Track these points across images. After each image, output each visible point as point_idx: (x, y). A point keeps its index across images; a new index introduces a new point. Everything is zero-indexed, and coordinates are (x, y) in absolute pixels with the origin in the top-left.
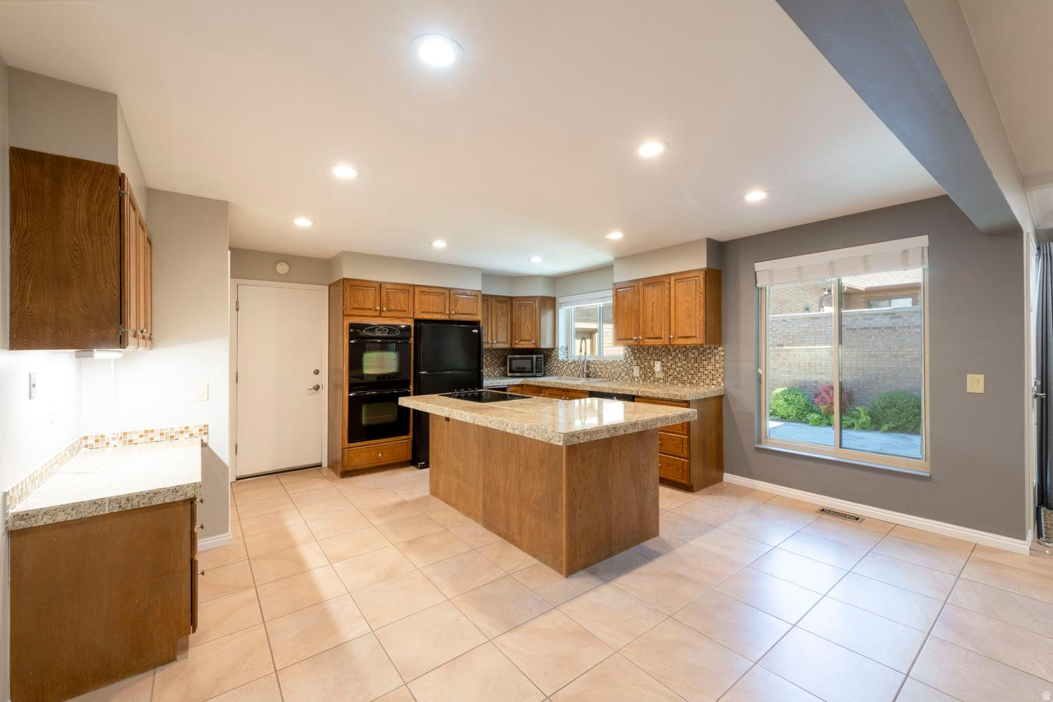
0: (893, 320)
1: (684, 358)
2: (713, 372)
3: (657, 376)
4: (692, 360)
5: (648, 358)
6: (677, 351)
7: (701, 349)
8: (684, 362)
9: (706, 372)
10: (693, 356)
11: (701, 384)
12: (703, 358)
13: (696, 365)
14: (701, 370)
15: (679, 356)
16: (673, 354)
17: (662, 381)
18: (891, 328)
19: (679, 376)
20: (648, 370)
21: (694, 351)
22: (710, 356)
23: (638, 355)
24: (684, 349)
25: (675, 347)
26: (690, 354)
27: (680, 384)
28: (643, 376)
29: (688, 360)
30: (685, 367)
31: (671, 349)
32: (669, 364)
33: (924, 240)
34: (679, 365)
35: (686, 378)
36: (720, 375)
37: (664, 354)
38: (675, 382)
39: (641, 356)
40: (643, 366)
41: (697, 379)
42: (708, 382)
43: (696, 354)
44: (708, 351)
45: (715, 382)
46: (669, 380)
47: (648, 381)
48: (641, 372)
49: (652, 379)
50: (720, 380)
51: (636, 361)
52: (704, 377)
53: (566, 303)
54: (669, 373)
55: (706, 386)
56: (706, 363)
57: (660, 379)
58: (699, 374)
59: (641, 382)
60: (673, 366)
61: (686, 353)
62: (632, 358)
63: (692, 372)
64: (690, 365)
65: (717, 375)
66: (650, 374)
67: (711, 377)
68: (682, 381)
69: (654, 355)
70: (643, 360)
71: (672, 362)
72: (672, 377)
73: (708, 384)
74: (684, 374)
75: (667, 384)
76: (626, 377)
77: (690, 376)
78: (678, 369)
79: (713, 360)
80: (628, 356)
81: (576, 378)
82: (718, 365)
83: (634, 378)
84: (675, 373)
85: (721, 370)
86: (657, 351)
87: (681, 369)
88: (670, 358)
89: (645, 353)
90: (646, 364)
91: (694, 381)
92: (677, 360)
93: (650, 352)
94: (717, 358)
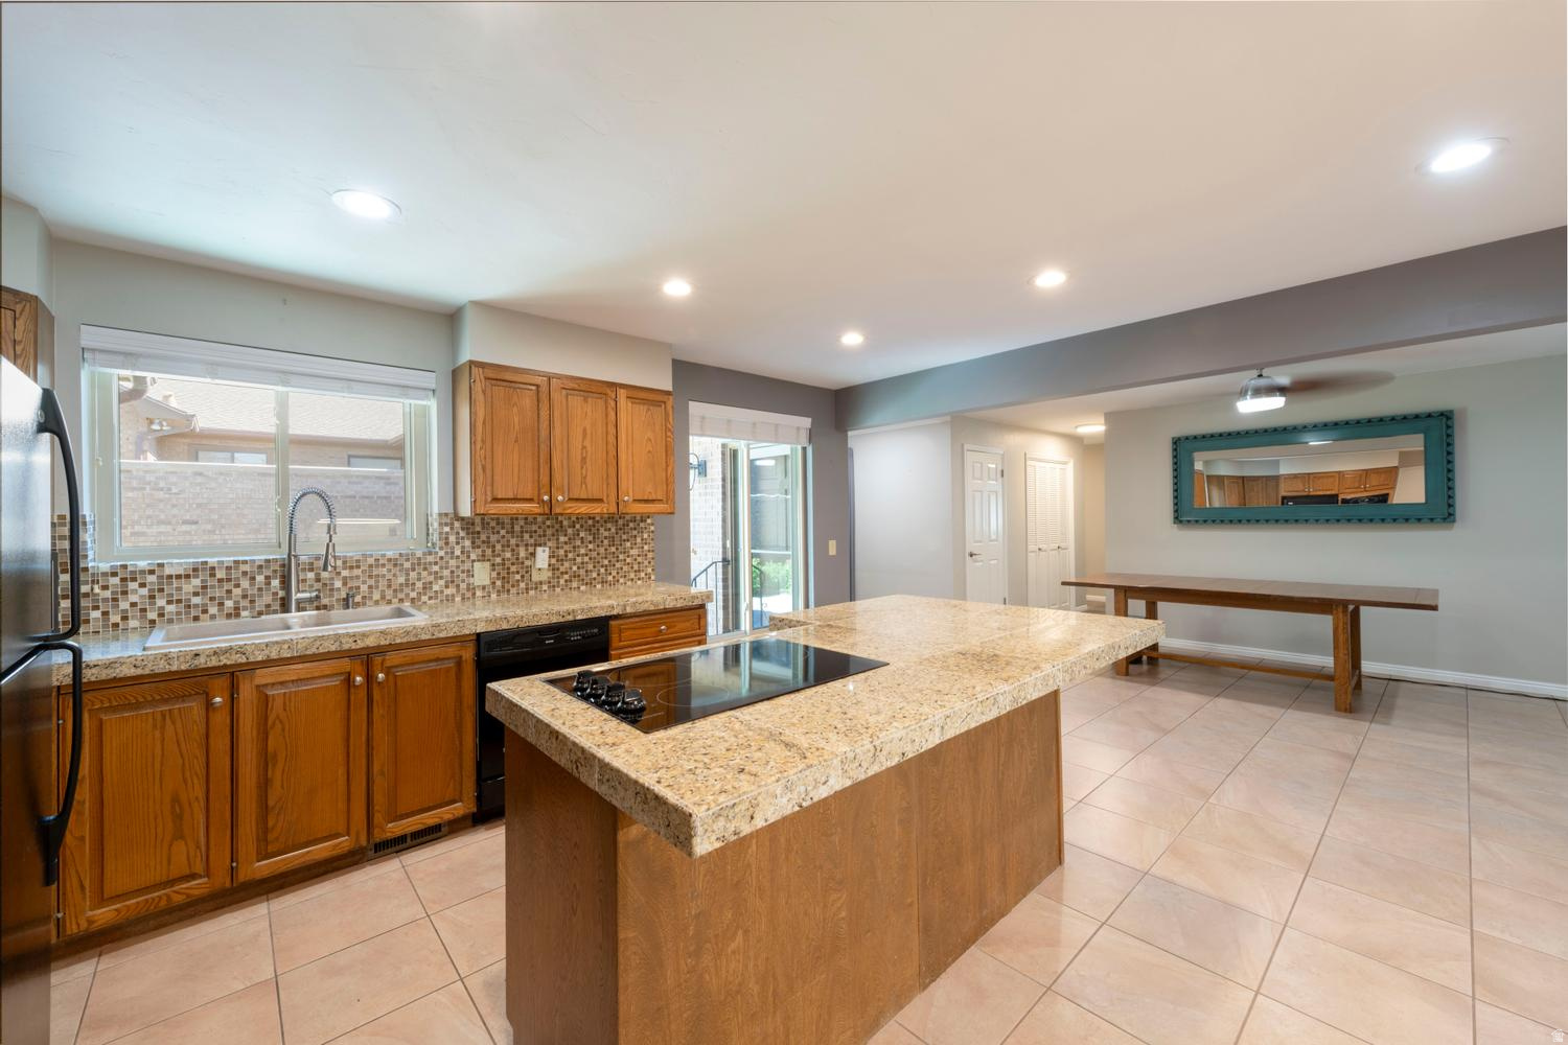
0: (388, 488)
1: (591, 538)
2: (639, 559)
3: (536, 577)
4: (606, 542)
5: (513, 541)
6: (578, 526)
7: (621, 522)
8: (591, 546)
9: (628, 560)
10: (606, 534)
11: (622, 580)
12: (624, 537)
13: (613, 549)
14: (621, 557)
15: (582, 534)
16: (570, 531)
17: (545, 587)
18: (386, 498)
19: (582, 572)
20: (513, 569)
21: (609, 525)
22: (635, 533)
23: (483, 537)
24: (590, 522)
25: (574, 518)
26: (602, 530)
27: (583, 588)
28: (499, 583)
29: (598, 542)
30: (594, 554)
31: (565, 523)
32: (562, 552)
33: (806, 422)
34: (583, 551)
35: (594, 575)
36: (649, 562)
37: (549, 532)
38: (575, 585)
39: (493, 538)
40: (498, 560)
41: (614, 573)
42: (632, 575)
43: (613, 530)
44: (631, 525)
45: (643, 575)
46: (562, 582)
47: (513, 591)
48: (494, 574)
49: (522, 585)
50: (649, 570)
51: (479, 551)
52: (625, 568)
53: (149, 356)
54: (562, 569)
55: (629, 583)
56: (628, 544)
57: (541, 583)
58: (618, 565)
59: (494, 596)
60: (570, 555)
61: (594, 530)
62: (467, 543)
63: (606, 562)
64: (602, 550)
65: (646, 563)
66: (518, 577)
67: (636, 567)
68: (587, 580)
69: (526, 536)
70: (498, 547)
71: (567, 547)
72: (566, 577)
73: (632, 580)
74: (590, 567)
75: (558, 590)
76: (448, 592)
77: (602, 570)
78: (579, 560)
79: (639, 540)
80: (452, 539)
81: (221, 622)
82: (646, 547)
83: (471, 589)
84: (575, 568)
85: (650, 555)
86: (534, 528)
87: (586, 559)
88: (562, 539)
89: (503, 532)
90: (508, 555)
91: (610, 578)
92: (578, 543)
93: (517, 528)
94: (645, 536)
